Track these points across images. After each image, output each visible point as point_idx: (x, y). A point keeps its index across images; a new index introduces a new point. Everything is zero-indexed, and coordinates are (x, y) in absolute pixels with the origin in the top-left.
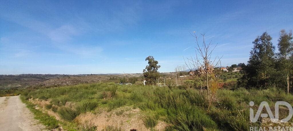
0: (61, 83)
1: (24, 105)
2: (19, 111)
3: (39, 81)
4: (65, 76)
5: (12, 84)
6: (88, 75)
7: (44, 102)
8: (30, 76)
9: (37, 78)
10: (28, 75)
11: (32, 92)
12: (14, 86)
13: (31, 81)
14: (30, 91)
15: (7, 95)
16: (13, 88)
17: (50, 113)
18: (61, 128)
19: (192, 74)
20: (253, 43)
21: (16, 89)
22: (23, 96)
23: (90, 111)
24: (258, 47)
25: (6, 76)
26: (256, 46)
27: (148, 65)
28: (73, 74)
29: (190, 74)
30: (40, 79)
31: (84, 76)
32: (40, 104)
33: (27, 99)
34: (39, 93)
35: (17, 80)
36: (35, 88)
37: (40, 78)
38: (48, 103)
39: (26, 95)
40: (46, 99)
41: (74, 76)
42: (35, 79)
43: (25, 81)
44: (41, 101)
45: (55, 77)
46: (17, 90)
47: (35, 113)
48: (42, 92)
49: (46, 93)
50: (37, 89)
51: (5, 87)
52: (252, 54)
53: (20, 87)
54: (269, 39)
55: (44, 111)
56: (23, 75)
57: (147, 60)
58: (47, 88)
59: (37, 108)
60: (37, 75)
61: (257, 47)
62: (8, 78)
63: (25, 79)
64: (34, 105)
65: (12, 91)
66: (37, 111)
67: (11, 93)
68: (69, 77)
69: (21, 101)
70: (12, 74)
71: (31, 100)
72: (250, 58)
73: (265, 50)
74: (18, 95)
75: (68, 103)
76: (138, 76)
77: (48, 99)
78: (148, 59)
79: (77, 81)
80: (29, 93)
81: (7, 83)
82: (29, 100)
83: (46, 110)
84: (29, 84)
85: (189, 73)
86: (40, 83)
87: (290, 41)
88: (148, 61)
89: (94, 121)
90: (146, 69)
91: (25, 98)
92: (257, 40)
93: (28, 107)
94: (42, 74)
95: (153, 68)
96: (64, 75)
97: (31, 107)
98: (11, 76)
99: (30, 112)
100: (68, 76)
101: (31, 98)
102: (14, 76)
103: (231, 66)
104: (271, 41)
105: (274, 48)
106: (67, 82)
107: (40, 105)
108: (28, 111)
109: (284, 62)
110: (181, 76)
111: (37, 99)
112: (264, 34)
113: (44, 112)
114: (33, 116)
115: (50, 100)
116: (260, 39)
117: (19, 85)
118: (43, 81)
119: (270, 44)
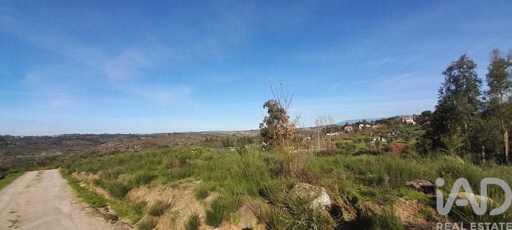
0: (126, 148)
1: (65, 181)
2: (57, 189)
3: (90, 145)
4: (131, 136)
5: (47, 150)
6: (169, 134)
7: (92, 176)
8: (75, 138)
9: (88, 140)
10: (73, 136)
11: (77, 163)
12: (51, 155)
13: (78, 145)
14: (74, 161)
15: (40, 168)
16: (50, 157)
17: (100, 191)
18: (109, 207)
19: (349, 130)
20: (445, 73)
21: (54, 159)
22: (64, 169)
23: (145, 185)
24: (452, 80)
25: (38, 138)
26: (449, 79)
27: (268, 115)
28: (144, 133)
29: (345, 129)
30: (91, 143)
31: (163, 136)
32: (87, 179)
33: (70, 173)
34: (87, 163)
35: (55, 144)
36: (81, 157)
37: (92, 141)
38: (97, 177)
39: (69, 167)
40: (95, 172)
41: (147, 136)
42: (84, 142)
43: (68, 145)
44: (89, 175)
45: (115, 139)
46: (56, 160)
47: (79, 191)
48: (90, 163)
49: (97, 164)
50: (85, 158)
51: (37, 156)
52: (442, 93)
53: (60, 156)
54: (472, 66)
55: (92, 188)
56: (65, 136)
57: (266, 107)
58: (100, 156)
59: (82, 185)
60: (88, 135)
61: (450, 81)
62: (41, 142)
63: (68, 142)
64: (79, 182)
65: (48, 161)
66: (83, 188)
67: (46, 166)
68: (139, 139)
69: (61, 176)
70: (47, 135)
71: (75, 175)
72: (440, 101)
73: (465, 86)
74: (57, 167)
75: (122, 176)
76: (254, 135)
77: (98, 172)
78: (267, 104)
79: (152, 144)
80: (73, 164)
81: (39, 150)
82: (73, 174)
83: (94, 188)
84: (75, 150)
85: (343, 128)
86: (92, 148)
87: (509, 70)
88: (267, 109)
89: (146, 197)
90: (264, 122)
91: (67, 172)
92: (450, 69)
93: (70, 183)
94: (94, 134)
95: (276, 121)
96: (131, 134)
97: (75, 183)
98: (46, 138)
99: (72, 190)
100: (137, 137)
101: (75, 171)
102: (50, 138)
103: (420, 114)
104: (475, 70)
105: (480, 82)
106: (136, 147)
107: (86, 181)
108: (69, 188)
109: (498, 107)
110: (329, 134)
111: (83, 173)
112: (463, 58)
113: (91, 190)
114: (76, 193)
115: (100, 173)
116: (456, 67)
117: (60, 153)
118: (96, 146)
119: (473, 76)
